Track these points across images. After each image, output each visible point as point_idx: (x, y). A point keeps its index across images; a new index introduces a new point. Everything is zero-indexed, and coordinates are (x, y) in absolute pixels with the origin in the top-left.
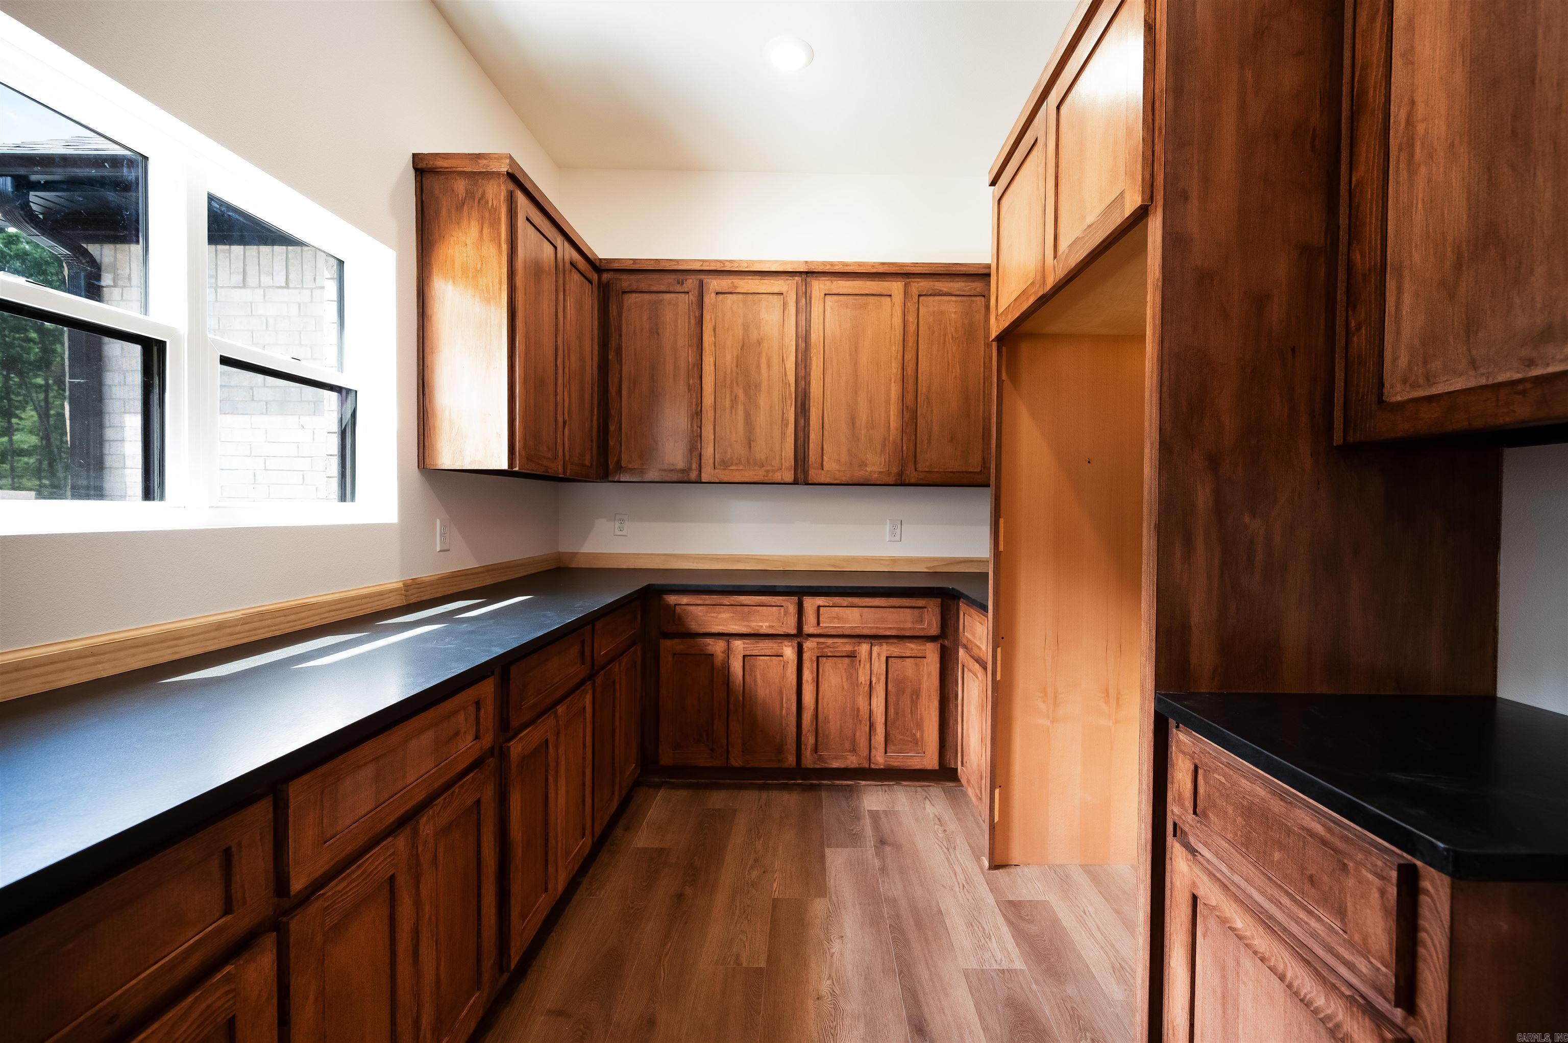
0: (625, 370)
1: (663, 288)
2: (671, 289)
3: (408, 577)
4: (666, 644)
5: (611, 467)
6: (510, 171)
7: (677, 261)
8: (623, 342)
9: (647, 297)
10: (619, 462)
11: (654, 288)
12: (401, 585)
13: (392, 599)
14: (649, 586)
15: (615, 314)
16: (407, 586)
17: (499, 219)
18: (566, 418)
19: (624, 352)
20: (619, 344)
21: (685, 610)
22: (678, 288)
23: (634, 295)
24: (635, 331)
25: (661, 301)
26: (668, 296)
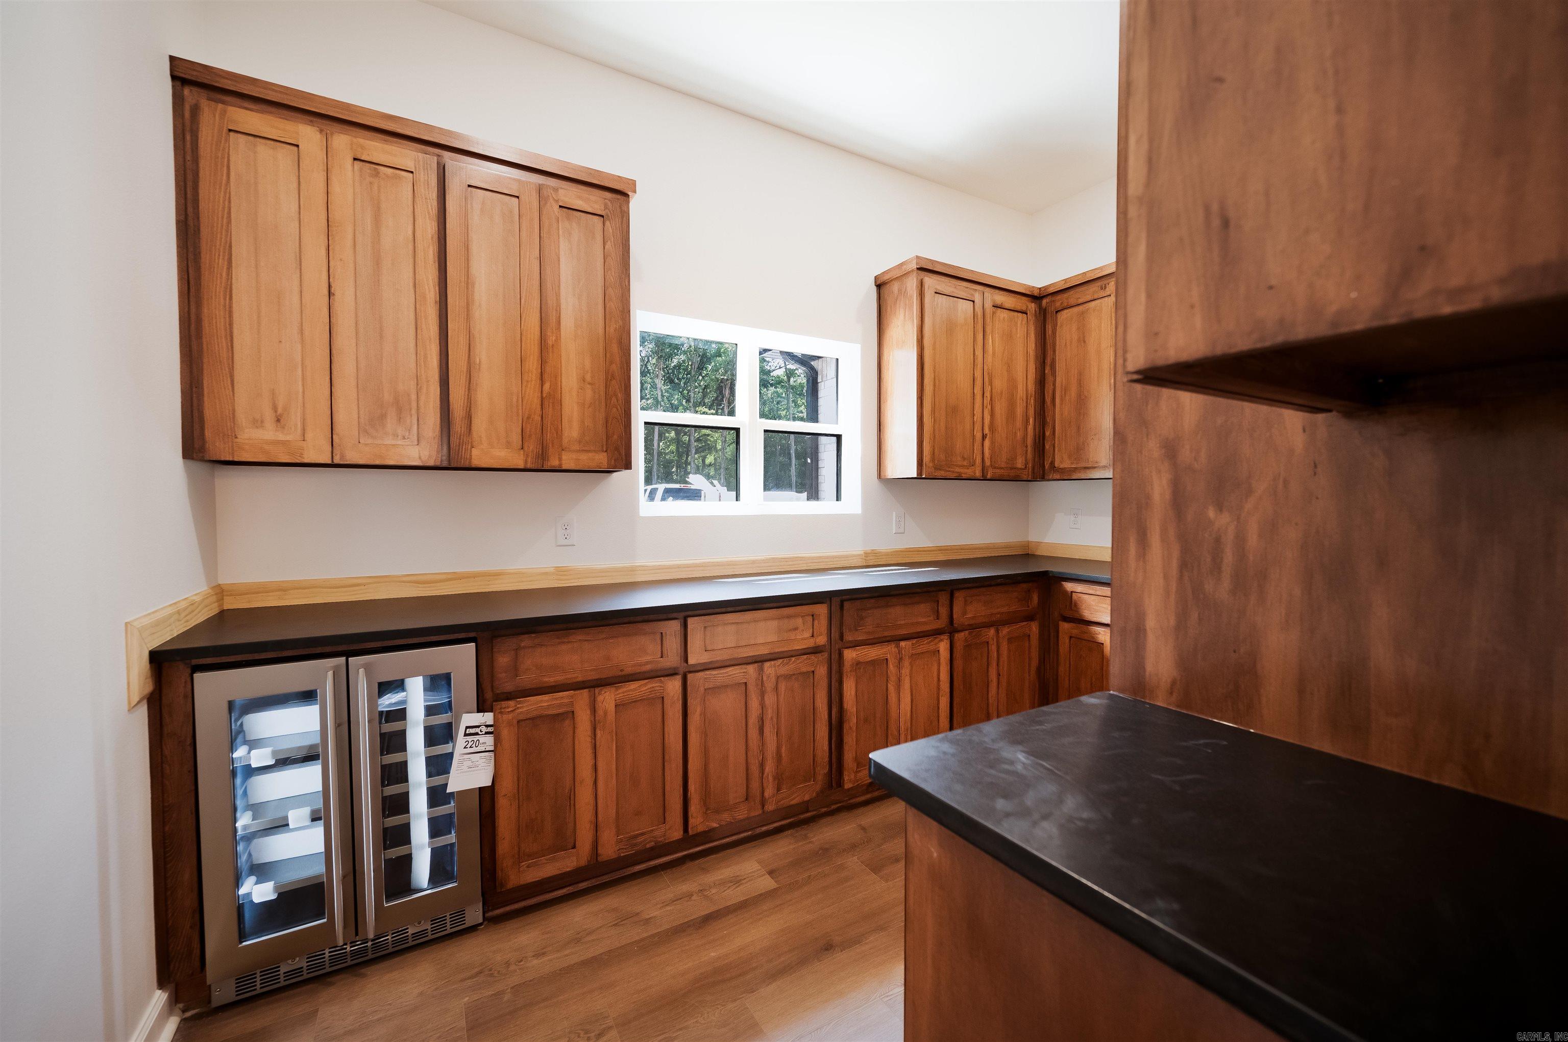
0: (1058, 380)
1: (1089, 298)
2: (1096, 297)
3: (868, 548)
4: (1065, 626)
5: (1046, 467)
6: (918, 267)
7: (1101, 268)
8: (1057, 356)
9: (1075, 310)
10: (1052, 463)
11: (1080, 301)
12: (862, 553)
13: (855, 560)
14: (1047, 572)
15: (1050, 333)
16: (866, 554)
17: (913, 302)
18: (987, 431)
19: (1057, 365)
20: (1053, 358)
21: (1080, 598)
22: (1102, 294)
23: (1065, 311)
24: (1066, 343)
25: (1088, 309)
26: (1093, 303)
